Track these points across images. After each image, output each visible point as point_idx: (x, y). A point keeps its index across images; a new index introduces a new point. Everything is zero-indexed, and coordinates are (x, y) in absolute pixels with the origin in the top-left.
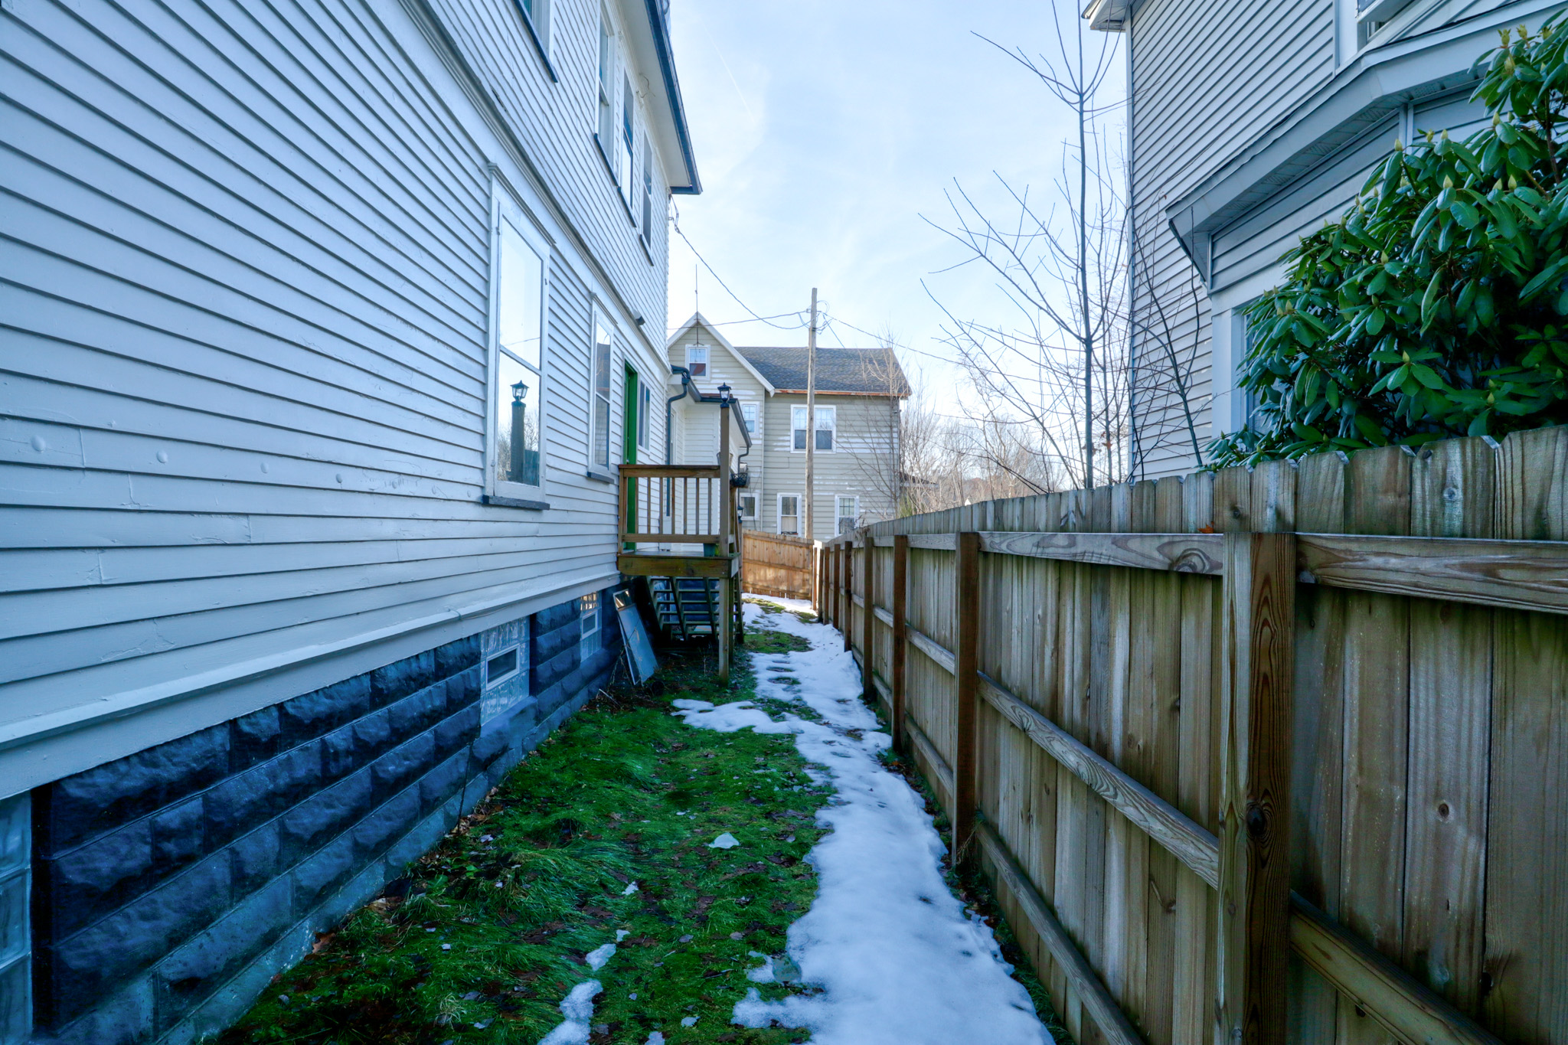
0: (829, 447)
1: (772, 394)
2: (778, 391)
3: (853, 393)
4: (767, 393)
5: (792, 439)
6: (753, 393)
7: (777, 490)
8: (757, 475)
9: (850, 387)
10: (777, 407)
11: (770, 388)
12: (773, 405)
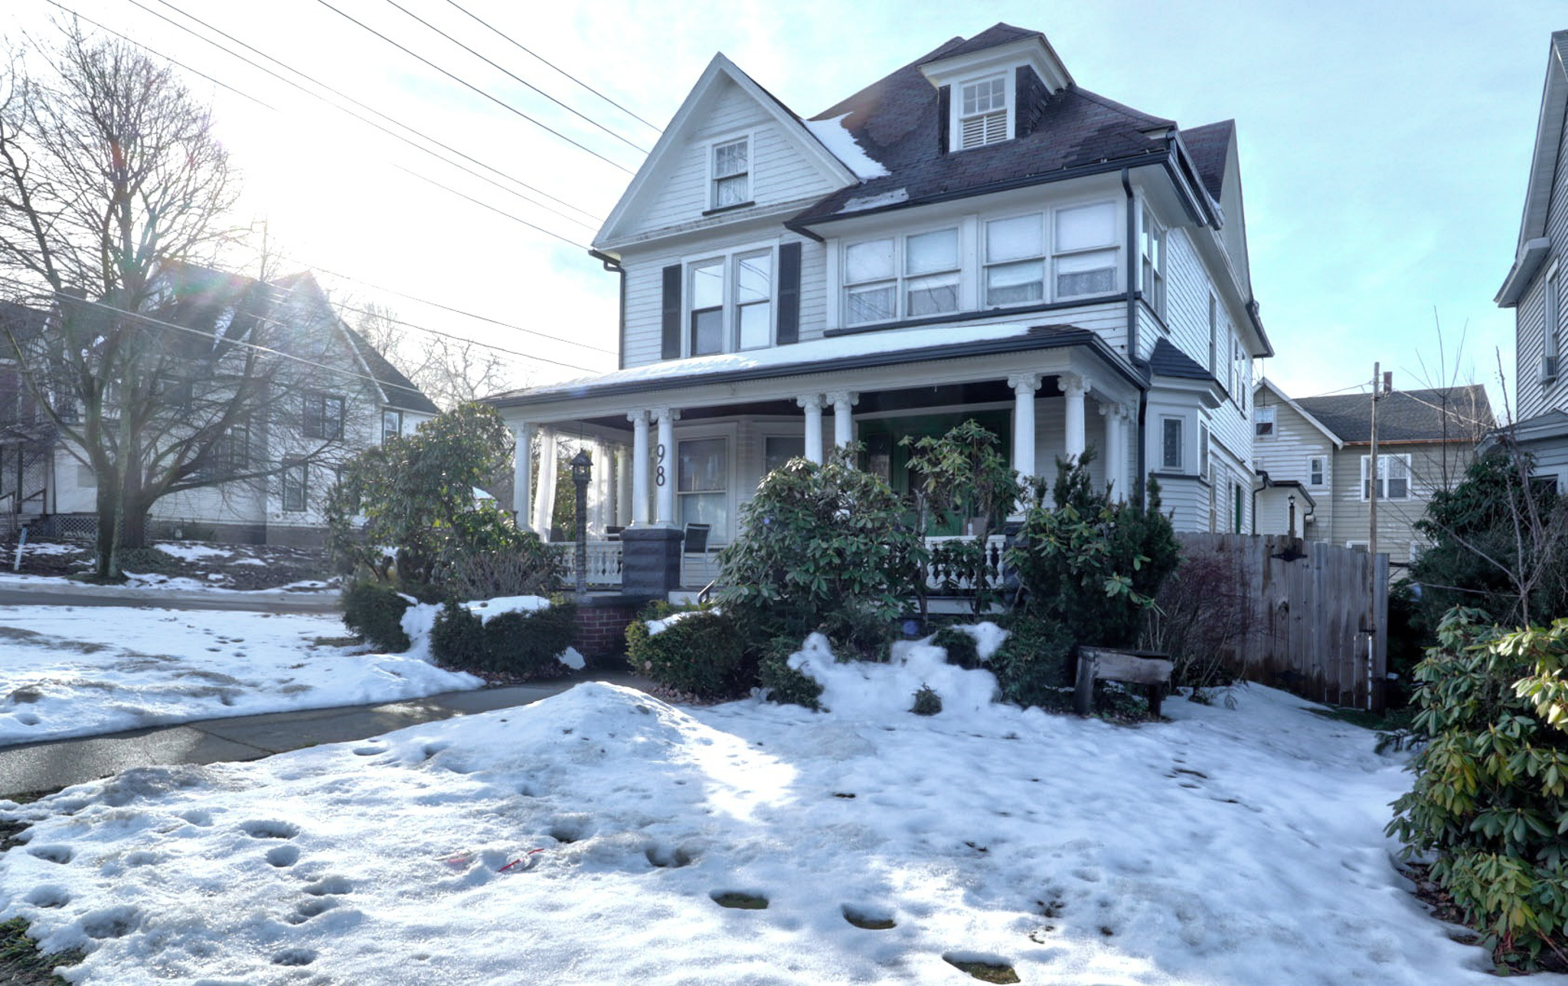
0: (1404, 495)
1: (1340, 447)
2: (1347, 444)
3: (1430, 441)
4: (1335, 446)
5: (1363, 488)
6: (1320, 447)
7: (1347, 539)
8: (1325, 525)
9: (1427, 434)
10: (1346, 459)
11: (1338, 442)
12: (1341, 457)
